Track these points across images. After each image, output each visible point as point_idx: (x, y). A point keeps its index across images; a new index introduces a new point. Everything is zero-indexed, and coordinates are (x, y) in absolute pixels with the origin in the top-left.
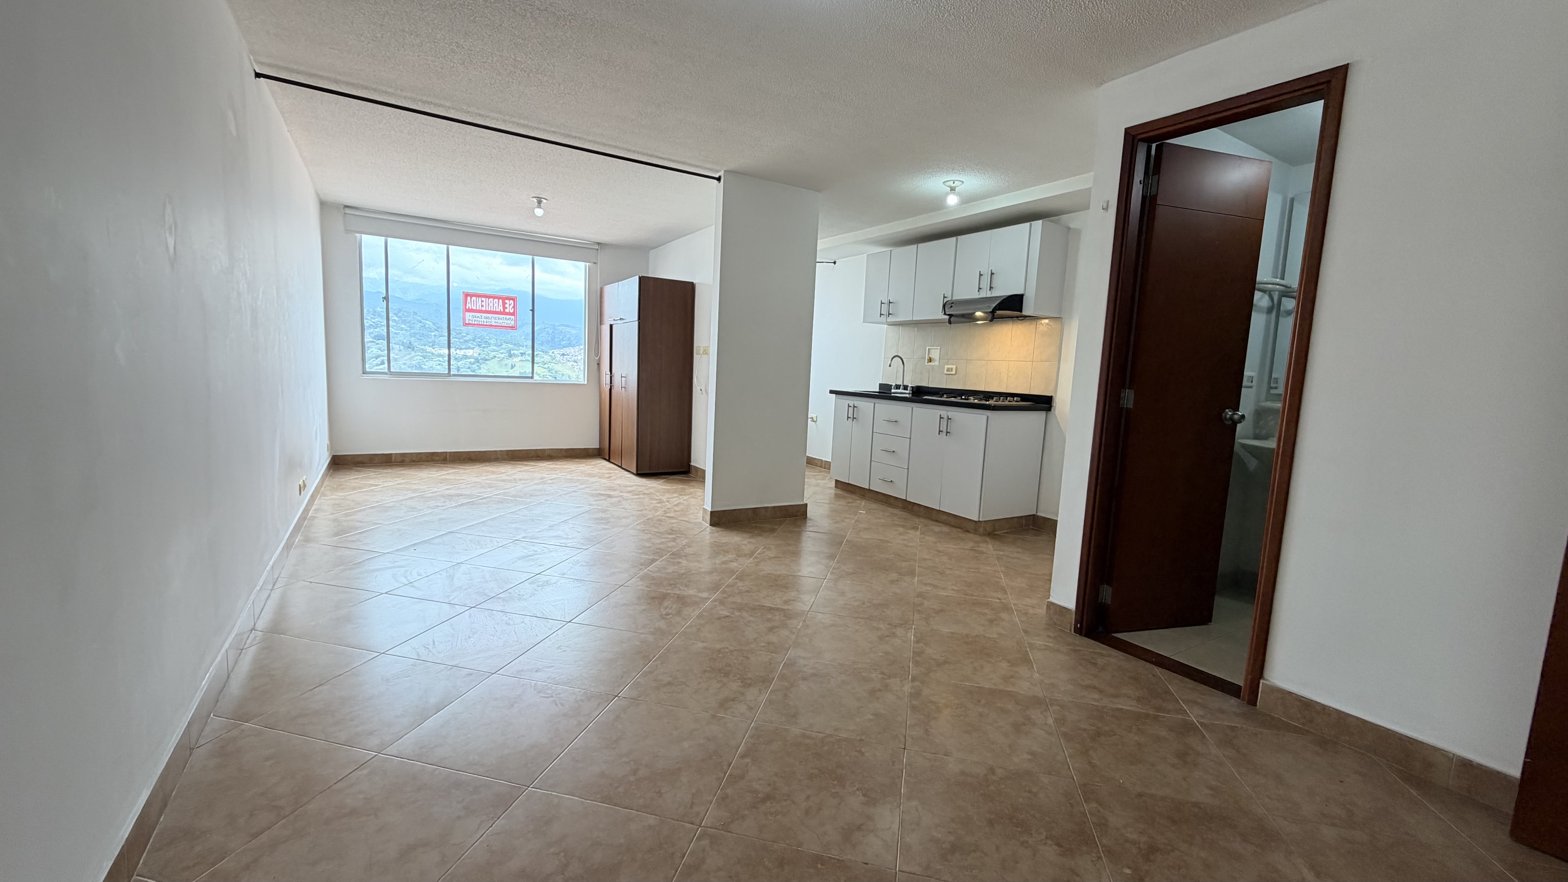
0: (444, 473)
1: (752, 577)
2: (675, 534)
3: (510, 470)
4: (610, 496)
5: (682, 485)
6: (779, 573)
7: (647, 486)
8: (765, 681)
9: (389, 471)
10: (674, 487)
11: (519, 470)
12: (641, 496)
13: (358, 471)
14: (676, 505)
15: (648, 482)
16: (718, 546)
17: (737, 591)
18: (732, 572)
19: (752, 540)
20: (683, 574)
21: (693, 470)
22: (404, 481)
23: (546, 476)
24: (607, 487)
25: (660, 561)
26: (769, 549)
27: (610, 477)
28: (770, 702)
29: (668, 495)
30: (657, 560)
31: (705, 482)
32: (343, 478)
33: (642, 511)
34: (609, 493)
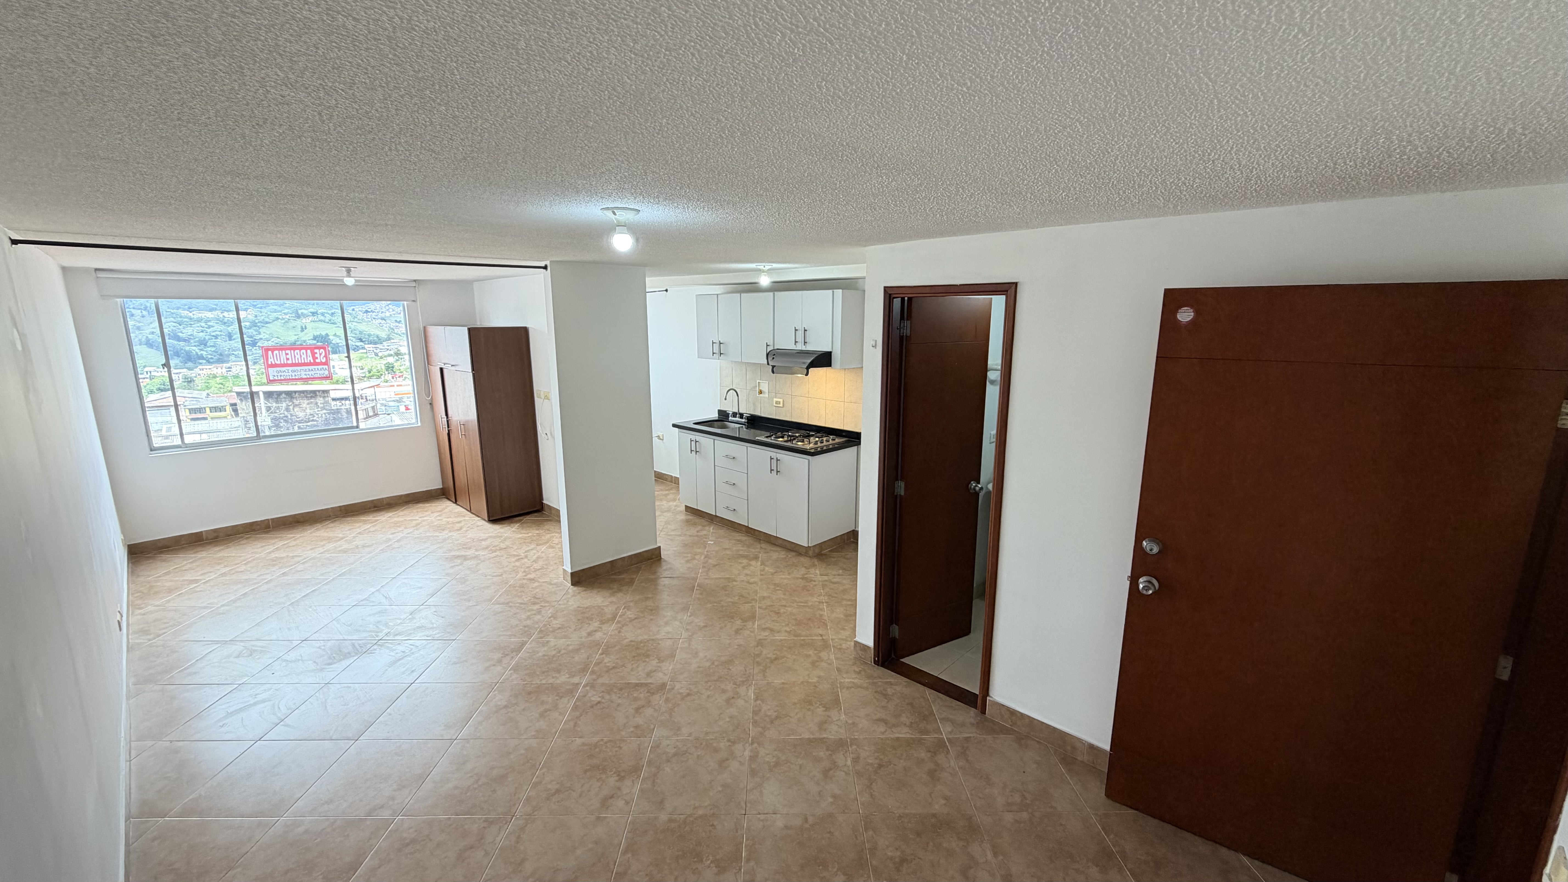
0: (272, 548)
1: (617, 648)
2: (538, 603)
3: (348, 532)
4: (465, 558)
5: (538, 529)
6: (640, 639)
7: (501, 536)
8: (636, 770)
9: (204, 554)
10: (530, 534)
11: (358, 530)
12: (498, 553)
13: (164, 560)
14: (535, 561)
15: (502, 530)
16: (582, 613)
17: (605, 669)
18: (598, 644)
19: (614, 599)
20: (554, 656)
21: (546, 508)
22: (228, 569)
23: (391, 536)
24: (460, 544)
25: (530, 644)
26: (628, 608)
27: (461, 529)
28: (641, 790)
29: (525, 548)
30: (526, 642)
31: (560, 522)
32: (149, 576)
33: (501, 575)
34: (463, 553)
